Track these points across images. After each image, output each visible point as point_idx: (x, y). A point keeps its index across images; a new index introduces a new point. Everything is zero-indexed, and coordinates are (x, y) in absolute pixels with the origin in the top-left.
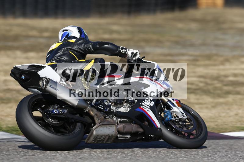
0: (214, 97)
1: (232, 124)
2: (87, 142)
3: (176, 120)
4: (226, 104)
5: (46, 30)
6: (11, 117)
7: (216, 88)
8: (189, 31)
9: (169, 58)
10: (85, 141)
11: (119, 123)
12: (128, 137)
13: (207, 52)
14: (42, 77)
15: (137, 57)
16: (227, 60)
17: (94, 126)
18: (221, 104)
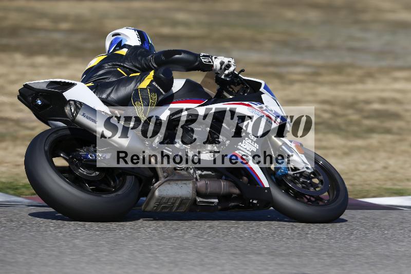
0: (346, 138)
1: (378, 184)
2: (144, 210)
3: (294, 174)
4: (368, 149)
5: (64, 18)
6: (6, 165)
7: (350, 123)
8: (306, 24)
9: (271, 69)
10: (141, 209)
11: (198, 177)
12: (213, 203)
13: (336, 61)
14: (70, 100)
15: (231, 69)
16: (370, 75)
17: (156, 181)
18: (359, 149)
